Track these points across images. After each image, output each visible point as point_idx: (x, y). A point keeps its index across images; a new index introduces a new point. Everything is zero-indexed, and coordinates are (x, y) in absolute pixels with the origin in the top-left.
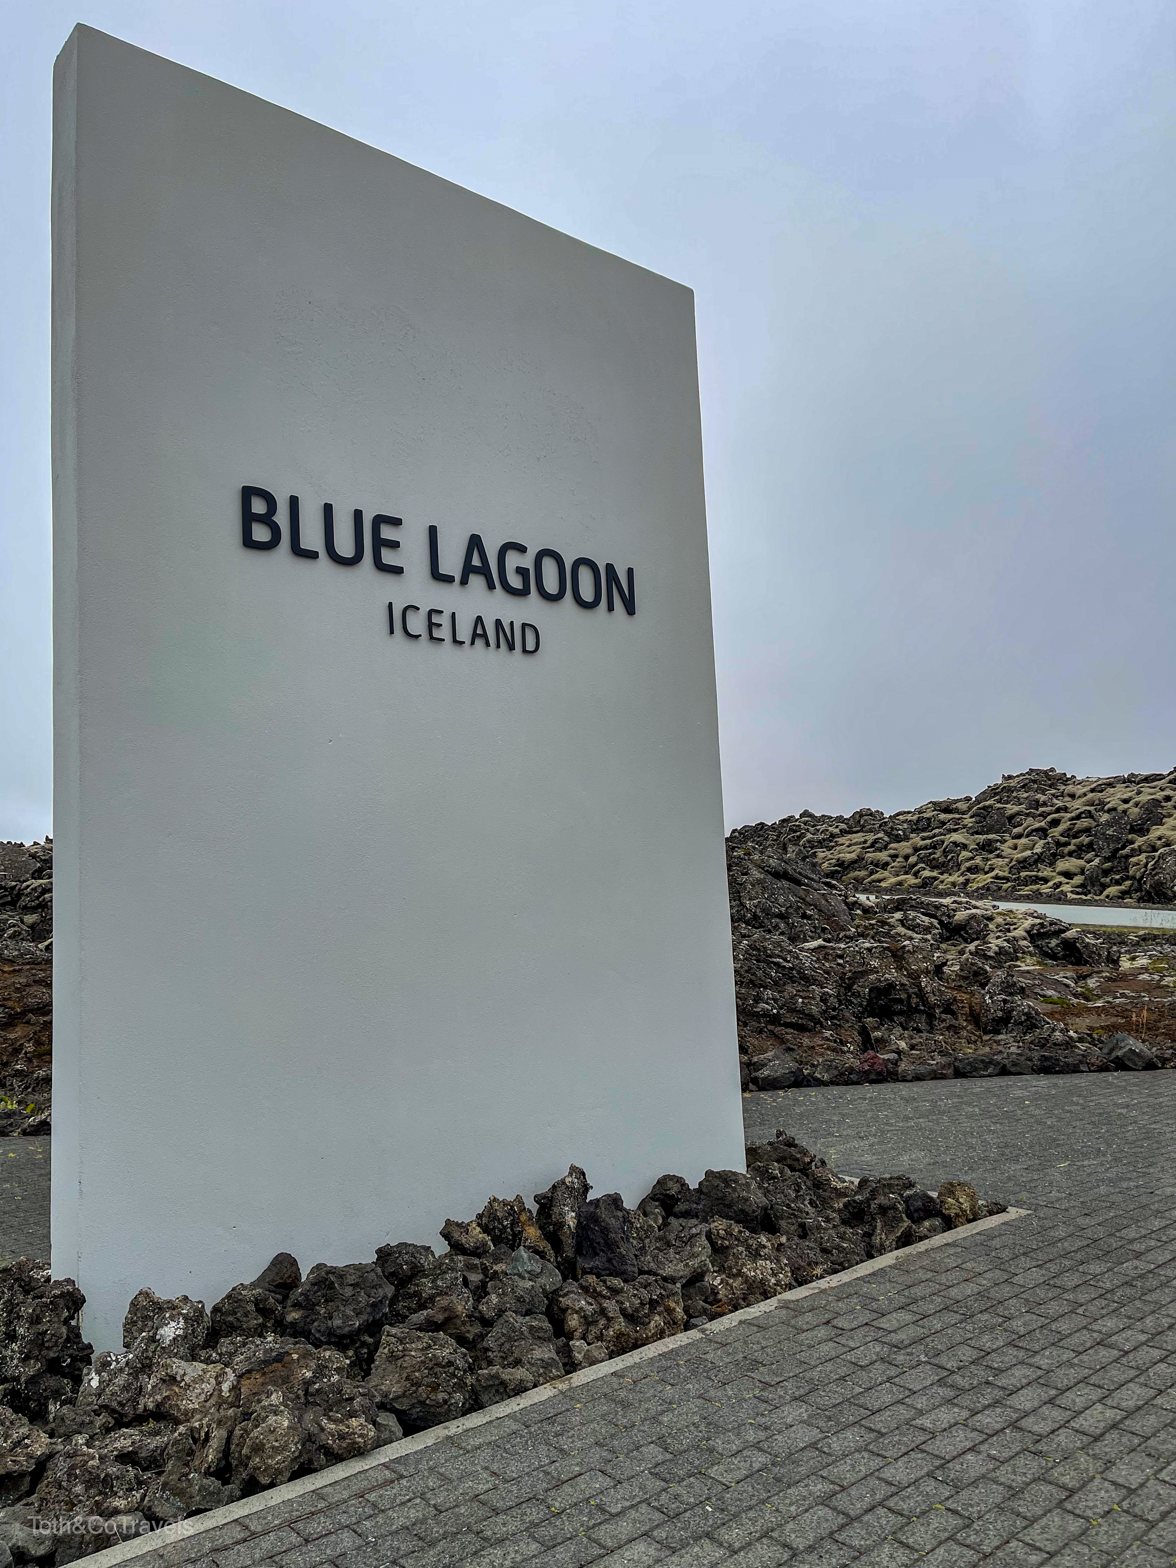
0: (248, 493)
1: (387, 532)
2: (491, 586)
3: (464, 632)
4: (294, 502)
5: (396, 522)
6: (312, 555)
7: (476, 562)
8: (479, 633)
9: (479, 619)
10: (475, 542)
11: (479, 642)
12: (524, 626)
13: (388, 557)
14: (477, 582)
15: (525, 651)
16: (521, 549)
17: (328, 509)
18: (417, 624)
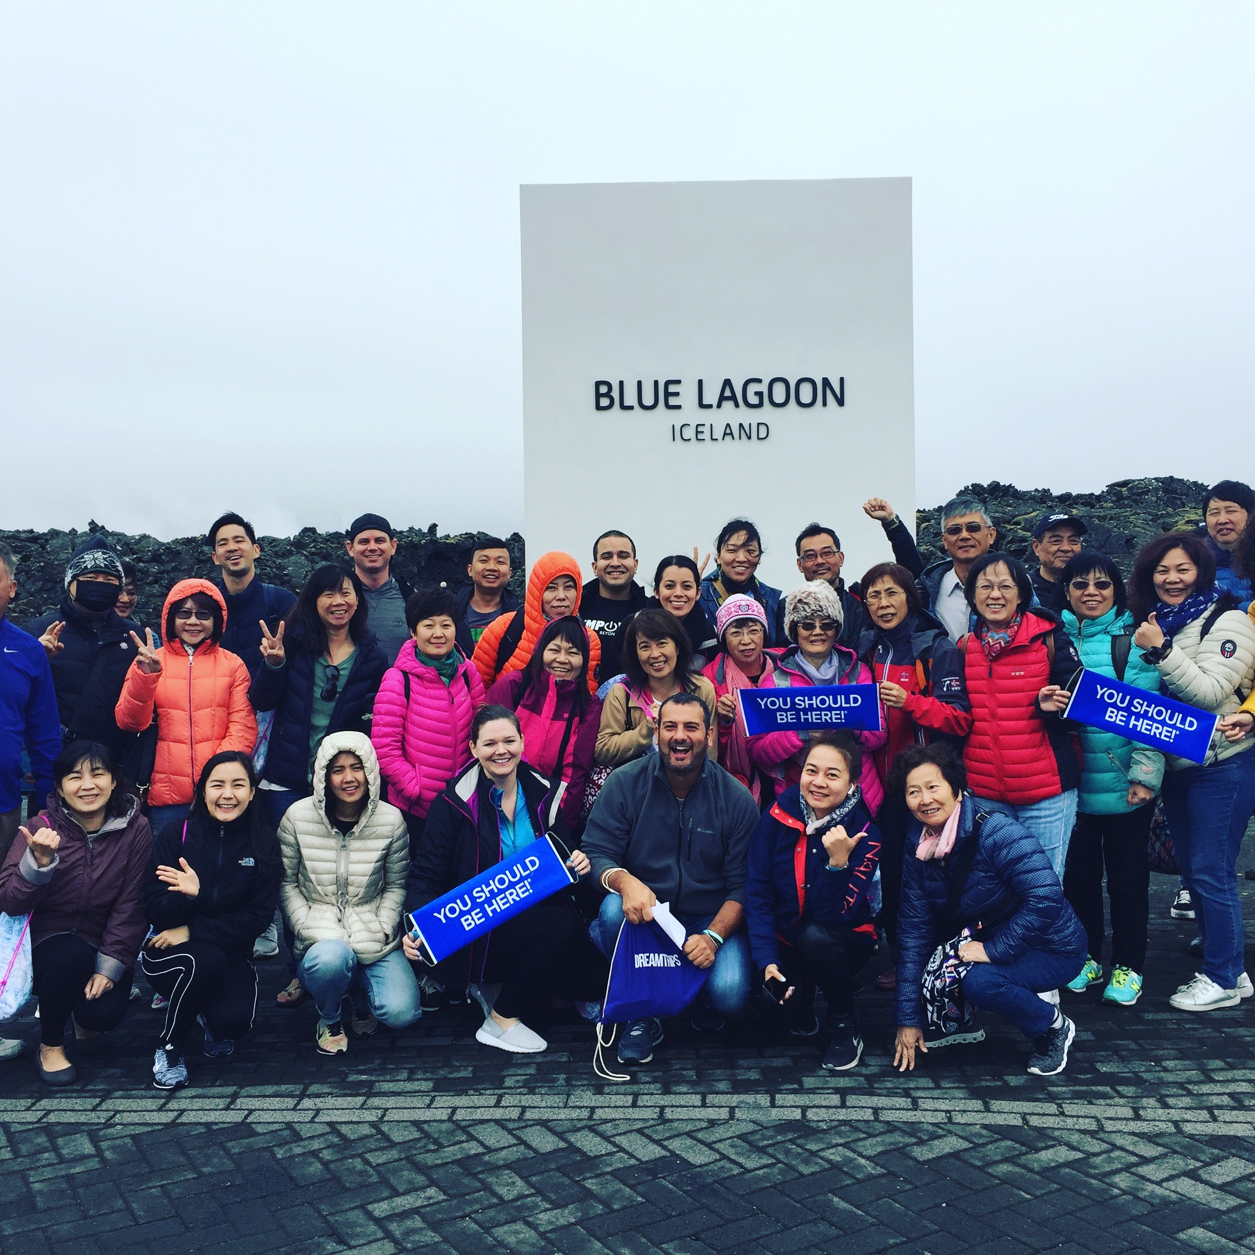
0: (598, 384)
1: (672, 388)
2: (737, 405)
3: (718, 434)
4: (621, 383)
5: (678, 382)
6: (631, 408)
7: (728, 393)
8: (728, 432)
9: (728, 425)
10: (727, 383)
11: (728, 438)
12: (759, 424)
13: (673, 401)
14: (728, 405)
15: (759, 438)
16: (759, 381)
17: (639, 383)
18: (689, 433)
